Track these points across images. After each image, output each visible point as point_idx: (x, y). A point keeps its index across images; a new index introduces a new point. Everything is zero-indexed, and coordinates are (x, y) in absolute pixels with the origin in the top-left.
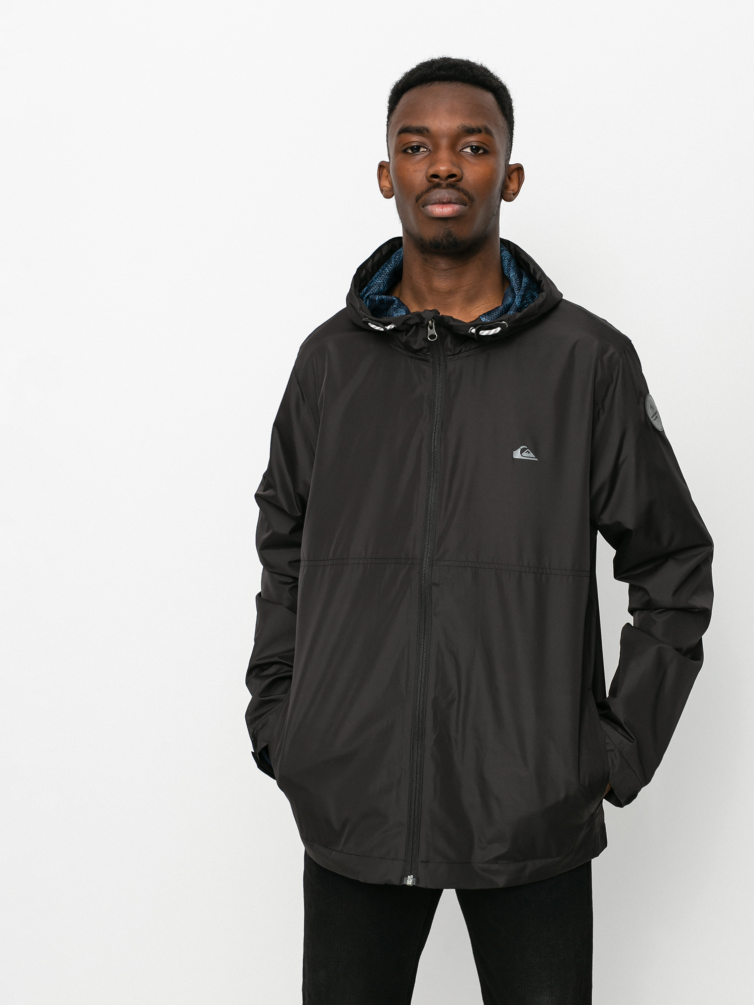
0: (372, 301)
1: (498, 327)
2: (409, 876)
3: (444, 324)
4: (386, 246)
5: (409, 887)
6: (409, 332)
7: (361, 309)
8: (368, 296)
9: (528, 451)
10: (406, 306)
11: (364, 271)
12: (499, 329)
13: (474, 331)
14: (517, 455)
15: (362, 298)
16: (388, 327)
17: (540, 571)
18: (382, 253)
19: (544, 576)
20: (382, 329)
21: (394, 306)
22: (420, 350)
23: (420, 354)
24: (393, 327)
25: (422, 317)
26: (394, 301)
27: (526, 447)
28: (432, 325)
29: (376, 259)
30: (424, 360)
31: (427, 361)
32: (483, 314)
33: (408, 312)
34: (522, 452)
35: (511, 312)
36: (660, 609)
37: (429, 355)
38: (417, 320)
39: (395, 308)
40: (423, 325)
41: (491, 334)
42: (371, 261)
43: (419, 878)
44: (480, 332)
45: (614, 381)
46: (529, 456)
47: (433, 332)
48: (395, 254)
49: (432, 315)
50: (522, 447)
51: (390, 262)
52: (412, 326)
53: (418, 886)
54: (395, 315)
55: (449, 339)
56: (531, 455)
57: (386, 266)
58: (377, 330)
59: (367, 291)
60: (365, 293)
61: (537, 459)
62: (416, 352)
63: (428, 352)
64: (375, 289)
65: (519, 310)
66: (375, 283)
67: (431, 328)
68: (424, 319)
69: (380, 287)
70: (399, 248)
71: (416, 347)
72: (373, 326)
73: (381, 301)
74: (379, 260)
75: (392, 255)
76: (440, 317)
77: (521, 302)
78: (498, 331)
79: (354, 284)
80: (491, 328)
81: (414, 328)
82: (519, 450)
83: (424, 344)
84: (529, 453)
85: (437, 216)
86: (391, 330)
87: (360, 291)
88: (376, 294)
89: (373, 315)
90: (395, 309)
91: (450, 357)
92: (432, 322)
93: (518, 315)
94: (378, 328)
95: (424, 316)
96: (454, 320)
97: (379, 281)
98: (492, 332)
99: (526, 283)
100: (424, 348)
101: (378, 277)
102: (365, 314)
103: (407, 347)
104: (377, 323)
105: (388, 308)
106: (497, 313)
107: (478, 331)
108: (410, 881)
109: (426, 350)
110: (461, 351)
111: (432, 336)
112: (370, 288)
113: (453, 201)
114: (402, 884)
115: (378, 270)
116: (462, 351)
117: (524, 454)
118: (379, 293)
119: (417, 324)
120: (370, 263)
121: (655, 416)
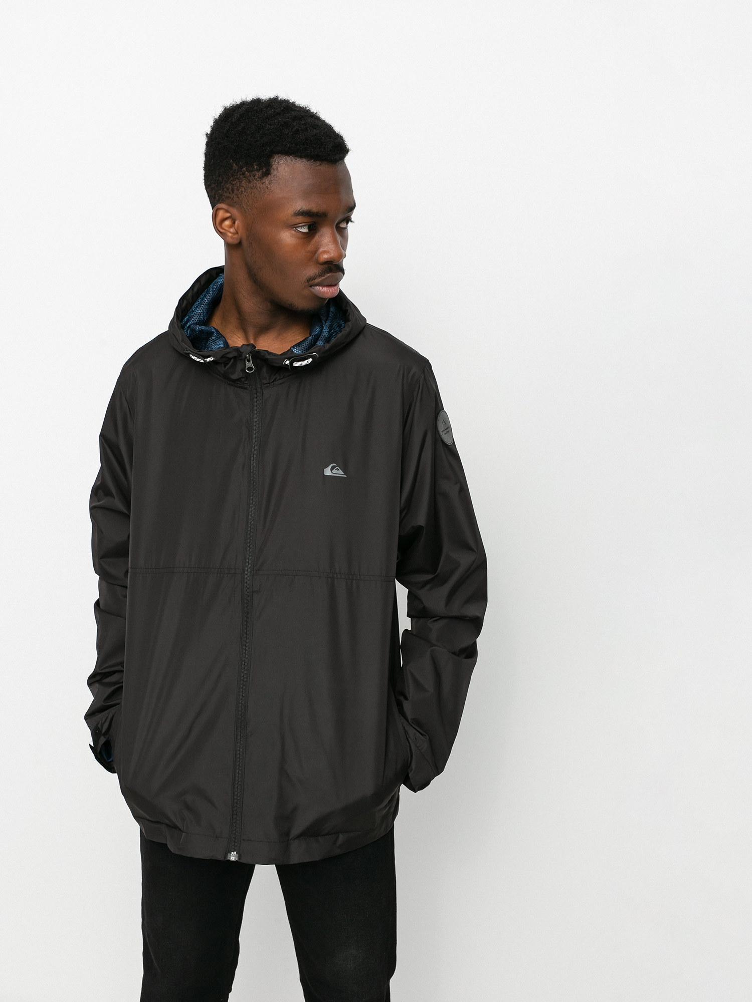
0: (193, 330)
1: (309, 358)
2: (232, 853)
3: (260, 357)
4: (205, 276)
5: (232, 862)
6: (228, 364)
7: (183, 341)
8: (190, 325)
9: (337, 469)
10: (224, 338)
11: (185, 302)
12: (310, 360)
13: (288, 362)
14: (328, 472)
15: (184, 329)
16: (208, 360)
17: (351, 577)
18: (201, 284)
19: (354, 581)
20: (203, 361)
21: (213, 338)
22: (239, 380)
23: (238, 382)
24: (212, 359)
25: (240, 351)
26: (213, 333)
27: (334, 465)
28: (249, 359)
29: (195, 289)
30: (241, 388)
31: (245, 389)
32: (294, 346)
33: (226, 344)
34: (332, 469)
35: (320, 343)
36: (435, 617)
37: (247, 384)
38: (235, 354)
39: (213, 339)
40: (240, 358)
41: (303, 365)
42: (191, 291)
43: (241, 854)
44: (294, 364)
45: (415, 399)
46: (339, 473)
47: (250, 364)
48: (212, 284)
49: (249, 349)
50: (331, 465)
51: (208, 292)
52: (230, 359)
53: (240, 861)
54: (214, 347)
55: (265, 370)
56: (341, 472)
57: (205, 296)
58: (198, 361)
59: (188, 320)
60: (187, 323)
61: (345, 476)
62: (235, 381)
63: (245, 381)
64: (195, 319)
65: (328, 340)
66: (195, 313)
67: (249, 361)
68: (242, 353)
69: (200, 317)
70: (216, 278)
71: (234, 377)
72: (194, 358)
73: (201, 331)
74: (198, 290)
75: (209, 285)
76: (257, 351)
77: (329, 332)
78: (310, 362)
79: (177, 315)
80: (303, 360)
81: (232, 360)
82: (330, 467)
83: (241, 375)
86: (210, 362)
87: (181, 321)
88: (196, 324)
89: (195, 346)
90: (214, 341)
91: (266, 385)
92: (249, 355)
93: (328, 346)
94: (198, 360)
95: (242, 350)
96: (269, 353)
97: (199, 311)
99: (333, 313)
100: (242, 378)
101: (197, 307)
102: (187, 346)
103: (226, 377)
104: (198, 356)
105: (207, 339)
106: (307, 344)
107: (291, 363)
108: (233, 857)
109: (243, 380)
110: (275, 379)
111: (251, 369)
112: (191, 317)
114: (226, 859)
115: (196, 300)
116: (277, 379)
117: (334, 471)
118: (200, 323)
119: (235, 358)
120: (190, 294)
121: (447, 431)
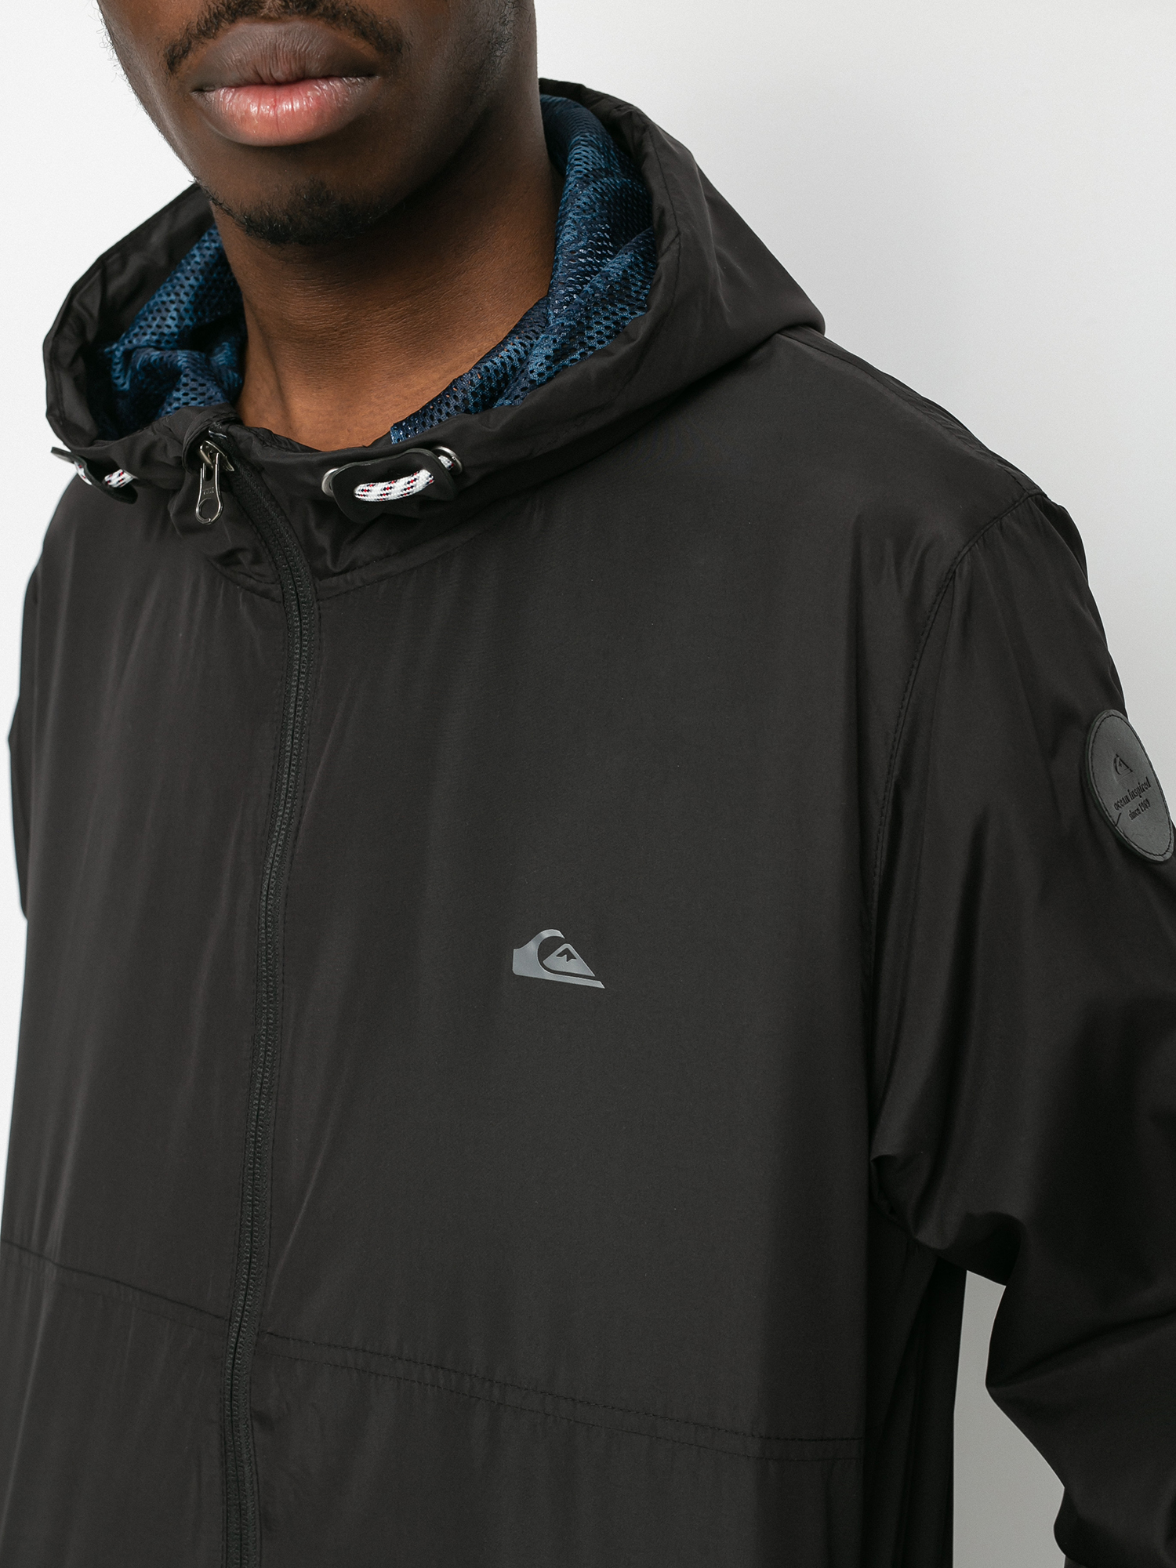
9: (566, 951)
14: (525, 961)
27: (558, 934)
28: (211, 466)
34: (545, 951)
44: (358, 491)
46: (571, 968)
47: (209, 488)
50: (546, 934)
56: (578, 965)
61: (599, 985)
67: (208, 474)
80: (391, 476)
82: (532, 947)
84: (570, 957)
85: (257, 143)
91: (328, 583)
98: (398, 488)
110: (355, 561)
111: (209, 507)
113: (314, 67)
116: (362, 559)
117: (555, 961)
121: (1138, 800)
